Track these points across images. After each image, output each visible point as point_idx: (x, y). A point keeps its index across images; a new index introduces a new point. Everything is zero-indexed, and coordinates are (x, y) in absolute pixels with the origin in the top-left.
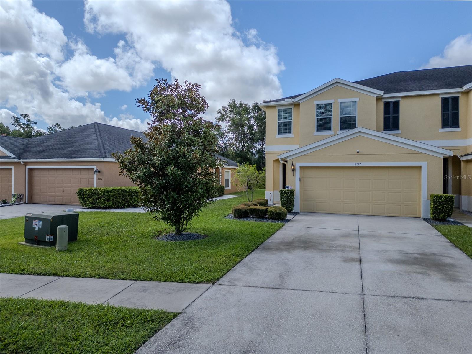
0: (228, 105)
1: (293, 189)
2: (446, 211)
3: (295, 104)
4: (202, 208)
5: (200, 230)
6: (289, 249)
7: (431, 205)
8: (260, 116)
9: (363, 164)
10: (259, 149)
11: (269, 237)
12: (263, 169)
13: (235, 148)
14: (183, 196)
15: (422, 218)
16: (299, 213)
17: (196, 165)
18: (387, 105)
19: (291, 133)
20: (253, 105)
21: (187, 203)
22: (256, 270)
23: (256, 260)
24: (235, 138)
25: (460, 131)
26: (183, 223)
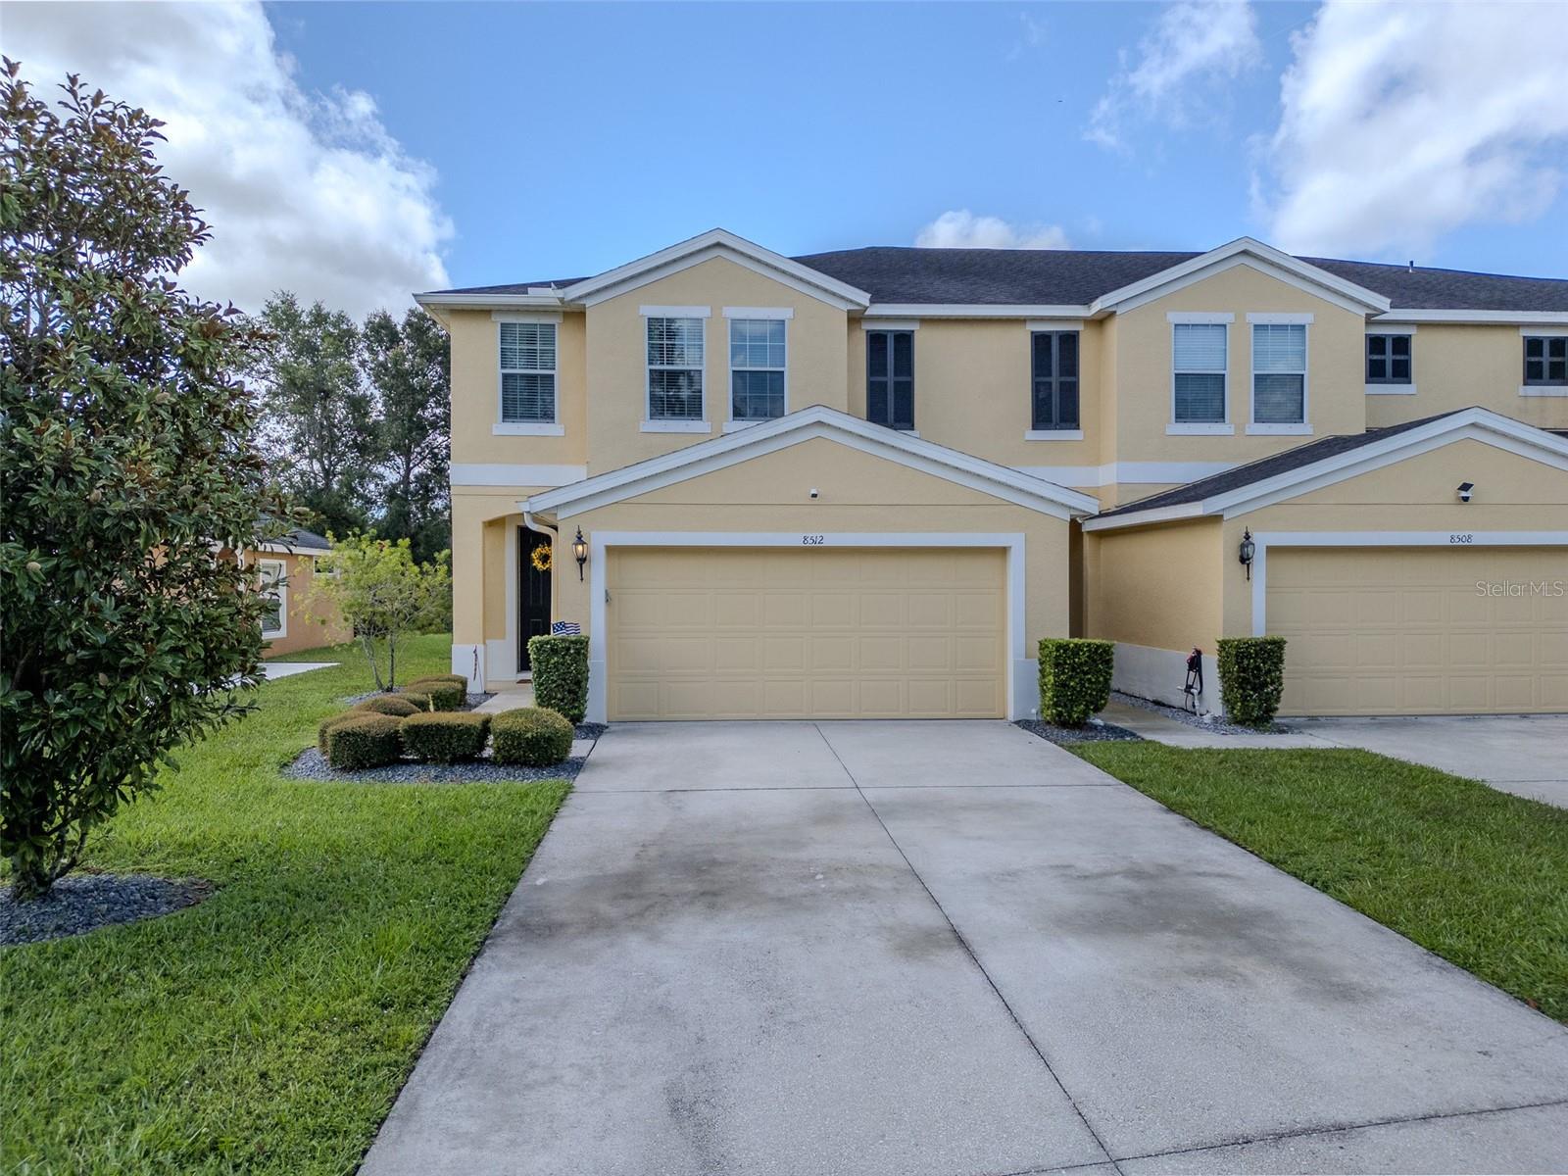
0: (264, 313)
1: (583, 633)
2: (1091, 694)
3: (568, 309)
4: (174, 752)
5: (158, 855)
6: (641, 914)
7: (1044, 677)
8: (395, 363)
9: (832, 540)
10: (395, 486)
11: (526, 861)
12: (436, 555)
13: (297, 478)
14: (58, 699)
15: (1011, 716)
16: (607, 727)
17: (143, 525)
18: (876, 340)
19: (553, 418)
20: (370, 322)
21: (88, 731)
22: (528, 1087)
23: (513, 1016)
24: (296, 439)
25: (1081, 438)
26: (61, 837)
